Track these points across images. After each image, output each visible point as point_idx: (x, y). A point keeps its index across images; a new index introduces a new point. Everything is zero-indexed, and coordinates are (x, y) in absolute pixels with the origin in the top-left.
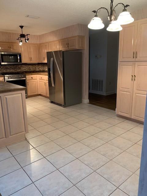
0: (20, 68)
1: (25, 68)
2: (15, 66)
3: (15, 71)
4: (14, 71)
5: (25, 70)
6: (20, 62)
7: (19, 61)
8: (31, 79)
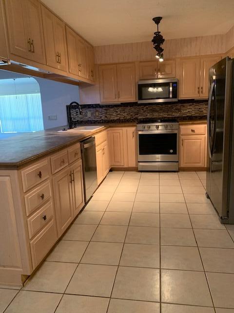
0: (179, 110)
1: (190, 110)
2: (170, 106)
3: (169, 115)
4: (166, 116)
5: (188, 115)
6: (173, 97)
7: (171, 96)
8: (191, 132)
